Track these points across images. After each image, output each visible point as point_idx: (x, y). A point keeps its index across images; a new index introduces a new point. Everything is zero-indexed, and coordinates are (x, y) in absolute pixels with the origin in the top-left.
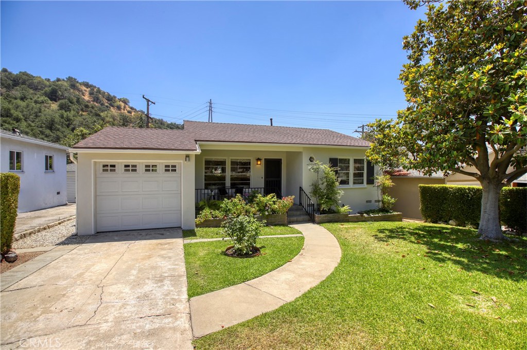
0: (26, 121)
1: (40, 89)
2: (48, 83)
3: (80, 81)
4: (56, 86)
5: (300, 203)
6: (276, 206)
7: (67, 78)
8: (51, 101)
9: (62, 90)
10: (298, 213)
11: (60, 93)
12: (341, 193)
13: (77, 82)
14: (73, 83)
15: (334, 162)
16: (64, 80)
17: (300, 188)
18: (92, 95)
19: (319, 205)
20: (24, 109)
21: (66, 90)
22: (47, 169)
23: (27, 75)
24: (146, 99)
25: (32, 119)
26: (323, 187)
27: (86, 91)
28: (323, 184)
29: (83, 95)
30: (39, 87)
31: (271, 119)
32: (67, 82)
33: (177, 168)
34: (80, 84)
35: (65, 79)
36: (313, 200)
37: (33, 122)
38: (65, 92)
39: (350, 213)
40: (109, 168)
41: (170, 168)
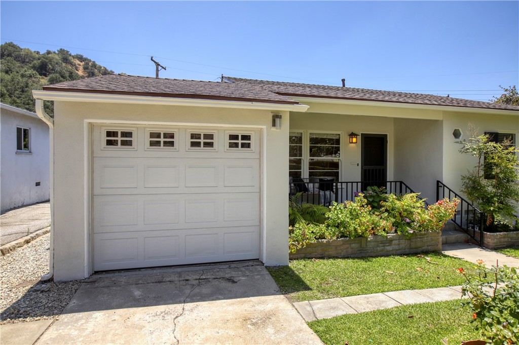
0: (11, 97)
1: (28, 62)
2: (37, 56)
3: (73, 54)
4: (46, 59)
7: (58, 51)
8: (41, 76)
9: (53, 63)
11: (50, 66)
13: (70, 55)
14: (65, 57)
16: (55, 53)
17: (438, 182)
18: (86, 70)
20: (9, 83)
21: (57, 64)
22: (19, 147)
23: (14, 46)
24: (155, 62)
25: (18, 94)
27: (79, 65)
29: (77, 70)
30: (27, 60)
32: (58, 54)
33: (252, 142)
34: (74, 57)
35: (57, 52)
37: (19, 98)
38: (56, 65)
40: (119, 139)
41: (240, 141)
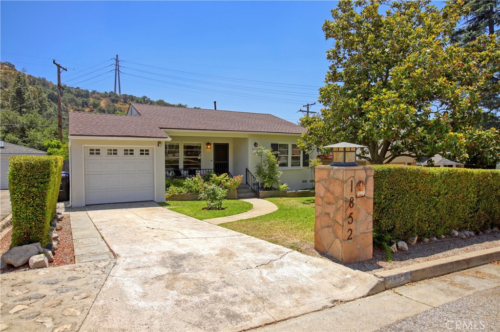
5: (247, 182)
6: (229, 184)
10: (246, 190)
12: (280, 172)
15: (275, 147)
17: (247, 169)
19: (263, 184)
24: (57, 65)
26: (266, 168)
28: (265, 166)
31: (215, 102)
33: (150, 152)
36: (258, 180)
39: (288, 190)
40: (95, 152)
41: (145, 152)
